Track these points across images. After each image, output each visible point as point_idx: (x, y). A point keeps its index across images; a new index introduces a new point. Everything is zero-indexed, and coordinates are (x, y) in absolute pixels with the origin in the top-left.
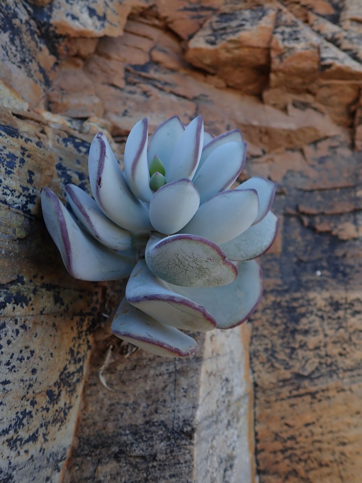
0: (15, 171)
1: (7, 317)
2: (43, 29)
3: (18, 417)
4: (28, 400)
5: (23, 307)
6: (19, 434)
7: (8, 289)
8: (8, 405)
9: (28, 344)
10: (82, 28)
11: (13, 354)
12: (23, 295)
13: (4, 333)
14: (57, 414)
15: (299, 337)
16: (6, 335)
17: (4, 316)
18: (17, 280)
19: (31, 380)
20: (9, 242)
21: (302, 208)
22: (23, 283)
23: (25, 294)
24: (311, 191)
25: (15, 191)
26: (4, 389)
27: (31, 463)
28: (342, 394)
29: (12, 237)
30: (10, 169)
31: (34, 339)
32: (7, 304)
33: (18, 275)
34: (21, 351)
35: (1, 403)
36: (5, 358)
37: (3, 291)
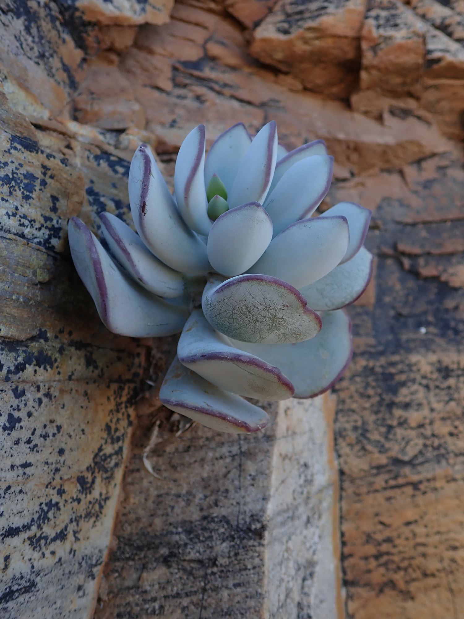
0: (34, 195)
1: (27, 382)
2: (67, 15)
3: (42, 510)
4: (54, 488)
5: (47, 370)
6: (43, 530)
7: (27, 347)
8: (29, 494)
9: (53, 417)
10: (117, 13)
11: (35, 430)
12: (47, 354)
13: (24, 402)
14: (91, 506)
15: (398, 412)
16: (25, 405)
17: (23, 381)
18: (39, 335)
19: (57, 463)
20: (28, 287)
21: (402, 247)
22: (46, 340)
23: (50, 353)
24: (414, 225)
25: (34, 221)
26: (24, 473)
27: (59, 568)
28: (453, 485)
29: (31, 280)
30: (28, 193)
31: (62, 411)
32: (27, 366)
33: (40, 330)
34: (45, 426)
35: (21, 491)
36: (25, 435)
37: (21, 349)
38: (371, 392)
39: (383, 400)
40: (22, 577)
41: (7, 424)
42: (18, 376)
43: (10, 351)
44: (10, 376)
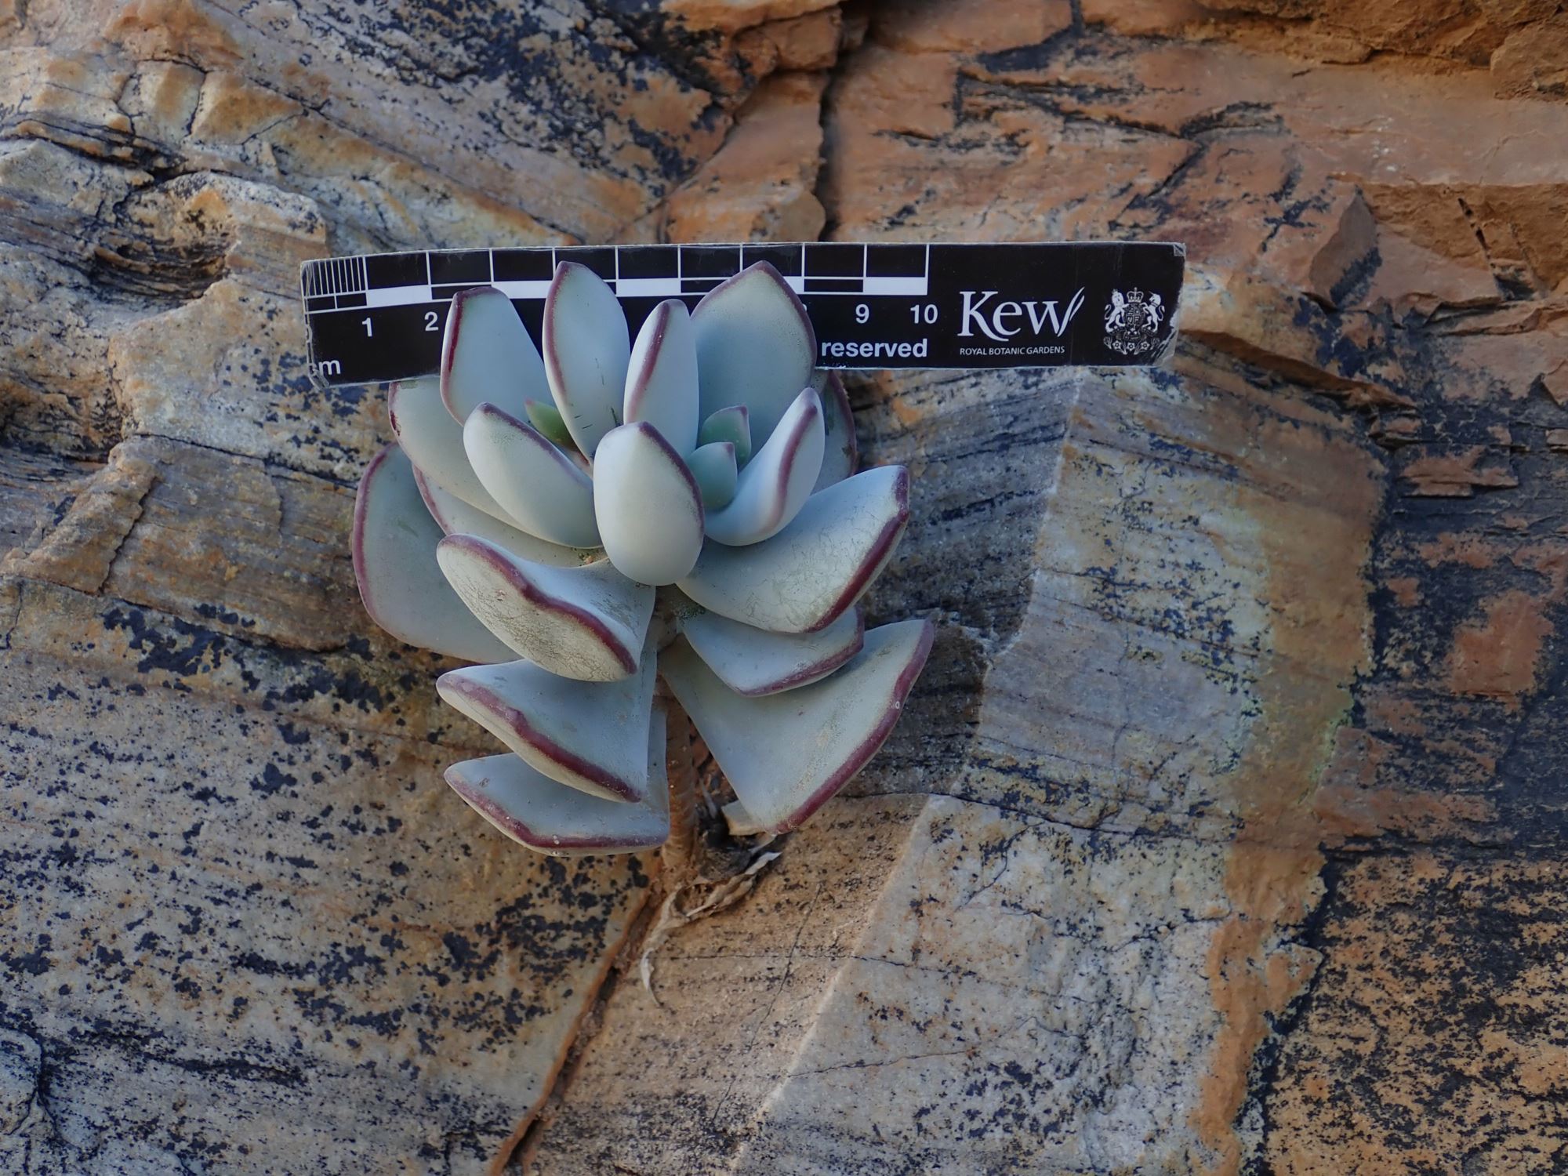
0: (361, 407)
1: (316, 722)
3: (338, 957)
4: (374, 930)
5: (368, 711)
6: (334, 992)
7: (323, 662)
8: (306, 915)
9: (381, 798)
11: (330, 808)
12: (367, 683)
13: (304, 753)
14: (480, 1004)
16: (308, 758)
17: (306, 717)
18: (349, 645)
19: (382, 884)
20: (323, 560)
22: (367, 656)
23: (373, 681)
25: (357, 451)
26: (297, 875)
27: (367, 1079)
29: (334, 549)
30: (348, 405)
31: (405, 794)
32: (317, 693)
33: (352, 636)
34: (357, 810)
35: (285, 903)
36: (303, 810)
37: (309, 663)
38: (1429, 961)
39: (1461, 991)
40: (269, 1050)
41: (261, 780)
42: (292, 706)
43: (287, 663)
44: (274, 701)
